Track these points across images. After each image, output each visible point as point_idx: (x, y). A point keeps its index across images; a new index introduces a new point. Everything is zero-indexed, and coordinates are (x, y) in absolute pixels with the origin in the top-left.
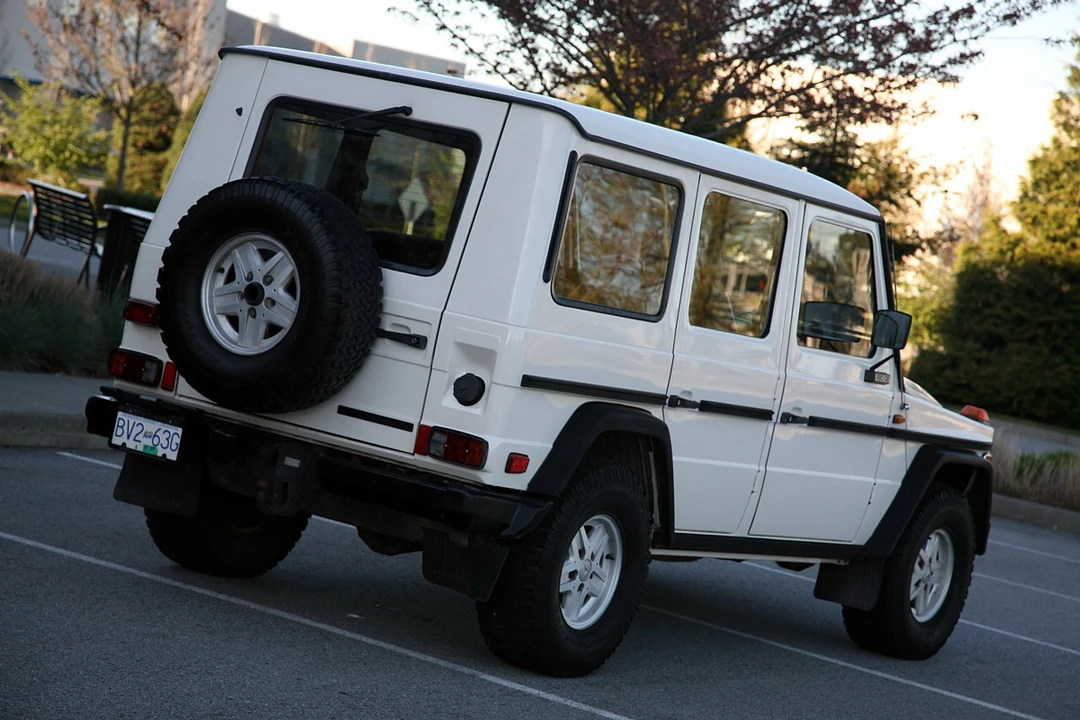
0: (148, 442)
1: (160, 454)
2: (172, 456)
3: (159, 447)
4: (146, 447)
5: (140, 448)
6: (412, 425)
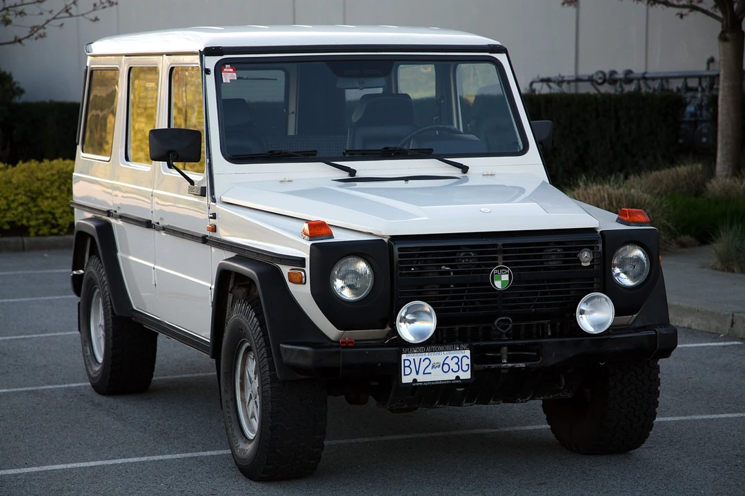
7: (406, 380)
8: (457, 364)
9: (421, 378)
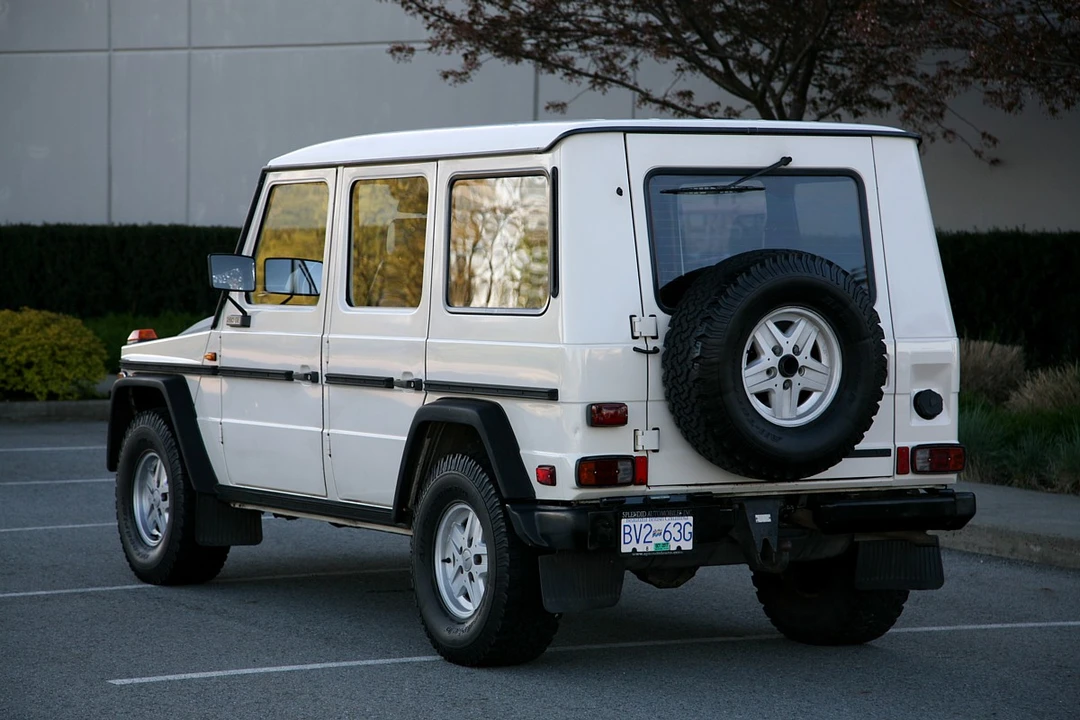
0: (659, 540)
1: (673, 547)
2: (688, 546)
3: (672, 542)
4: (657, 545)
5: (652, 548)
6: (890, 450)
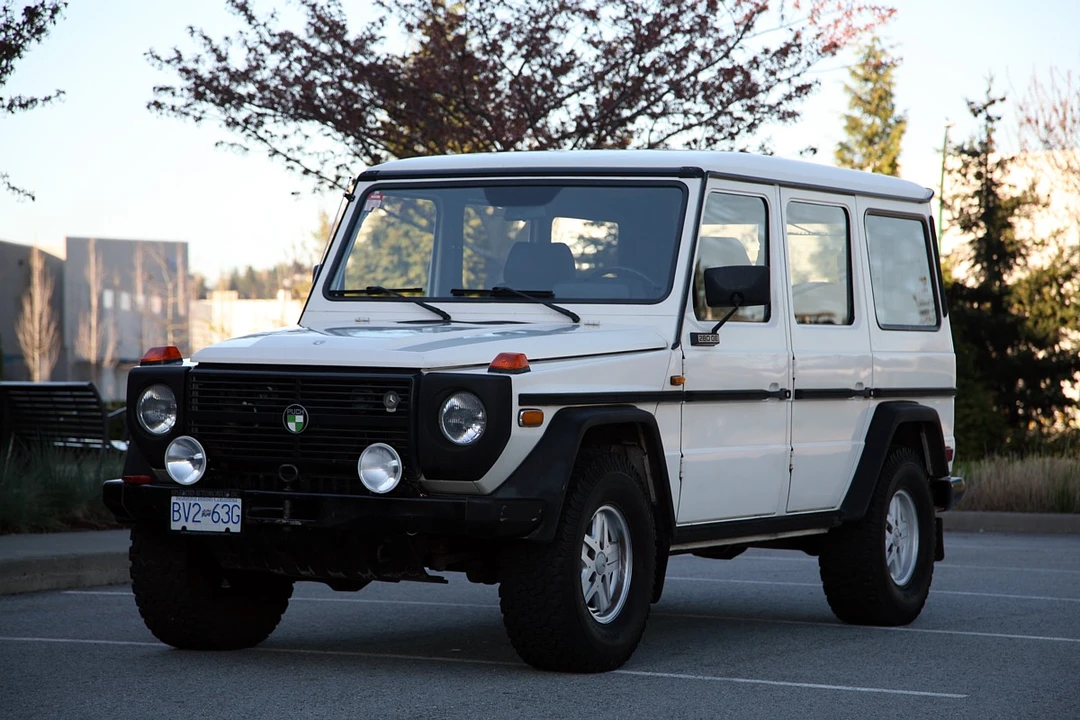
7: (175, 526)
8: (227, 513)
9: (191, 527)
